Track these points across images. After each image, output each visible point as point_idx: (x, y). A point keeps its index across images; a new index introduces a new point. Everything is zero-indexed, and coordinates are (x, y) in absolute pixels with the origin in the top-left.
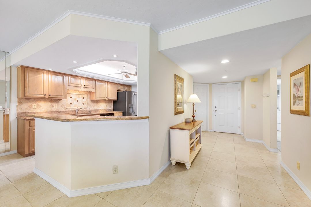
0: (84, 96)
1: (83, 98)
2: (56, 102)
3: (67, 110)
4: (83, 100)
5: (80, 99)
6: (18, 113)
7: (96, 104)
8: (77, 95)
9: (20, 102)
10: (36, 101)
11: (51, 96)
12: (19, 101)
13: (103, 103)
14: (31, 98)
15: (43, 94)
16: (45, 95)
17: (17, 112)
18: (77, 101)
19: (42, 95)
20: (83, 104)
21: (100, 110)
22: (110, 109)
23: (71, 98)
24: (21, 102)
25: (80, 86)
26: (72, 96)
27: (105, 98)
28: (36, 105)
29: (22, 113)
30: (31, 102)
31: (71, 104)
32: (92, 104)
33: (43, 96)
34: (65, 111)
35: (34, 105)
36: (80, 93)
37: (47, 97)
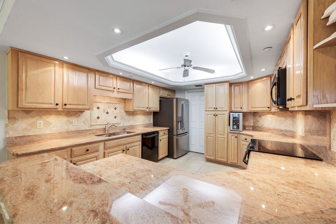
0: (116, 106)
1: (115, 109)
2: (76, 116)
3: (92, 128)
4: (116, 111)
5: (111, 110)
6: (9, 138)
7: (131, 117)
8: (108, 104)
9: (12, 118)
10: (43, 115)
11: (68, 106)
12: (10, 115)
13: (141, 115)
14: (33, 111)
15: (53, 102)
16: (57, 104)
17: (8, 136)
18: (107, 113)
19: (51, 104)
20: (115, 117)
21: (137, 125)
22: (149, 124)
23: (98, 108)
24: (15, 118)
25: (112, 89)
26: (99, 105)
27: (145, 107)
28: (42, 122)
29: (16, 138)
30: (33, 117)
31: (98, 118)
32: (127, 117)
33: (53, 106)
34: (90, 130)
35: (38, 122)
36: (110, 100)
37: (60, 108)
